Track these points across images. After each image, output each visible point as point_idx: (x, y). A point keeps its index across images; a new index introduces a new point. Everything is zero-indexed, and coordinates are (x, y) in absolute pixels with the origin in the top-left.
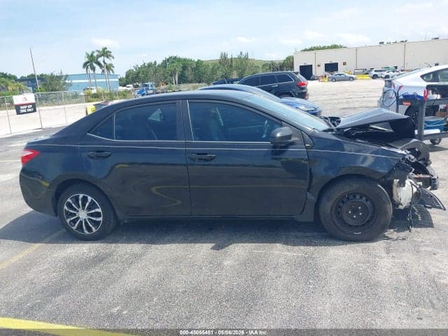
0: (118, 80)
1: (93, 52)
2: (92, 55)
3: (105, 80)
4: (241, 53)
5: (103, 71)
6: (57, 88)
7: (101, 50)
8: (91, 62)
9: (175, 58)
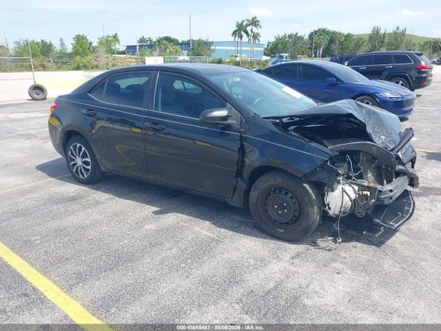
0: (263, 49)
1: (243, 21)
2: (242, 23)
3: (249, 49)
4: (398, 28)
5: (249, 40)
6: (202, 53)
7: (250, 19)
8: (240, 30)
9: (324, 30)
